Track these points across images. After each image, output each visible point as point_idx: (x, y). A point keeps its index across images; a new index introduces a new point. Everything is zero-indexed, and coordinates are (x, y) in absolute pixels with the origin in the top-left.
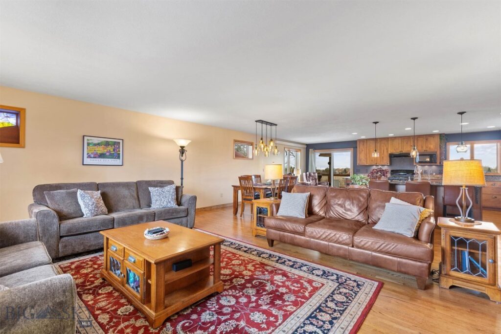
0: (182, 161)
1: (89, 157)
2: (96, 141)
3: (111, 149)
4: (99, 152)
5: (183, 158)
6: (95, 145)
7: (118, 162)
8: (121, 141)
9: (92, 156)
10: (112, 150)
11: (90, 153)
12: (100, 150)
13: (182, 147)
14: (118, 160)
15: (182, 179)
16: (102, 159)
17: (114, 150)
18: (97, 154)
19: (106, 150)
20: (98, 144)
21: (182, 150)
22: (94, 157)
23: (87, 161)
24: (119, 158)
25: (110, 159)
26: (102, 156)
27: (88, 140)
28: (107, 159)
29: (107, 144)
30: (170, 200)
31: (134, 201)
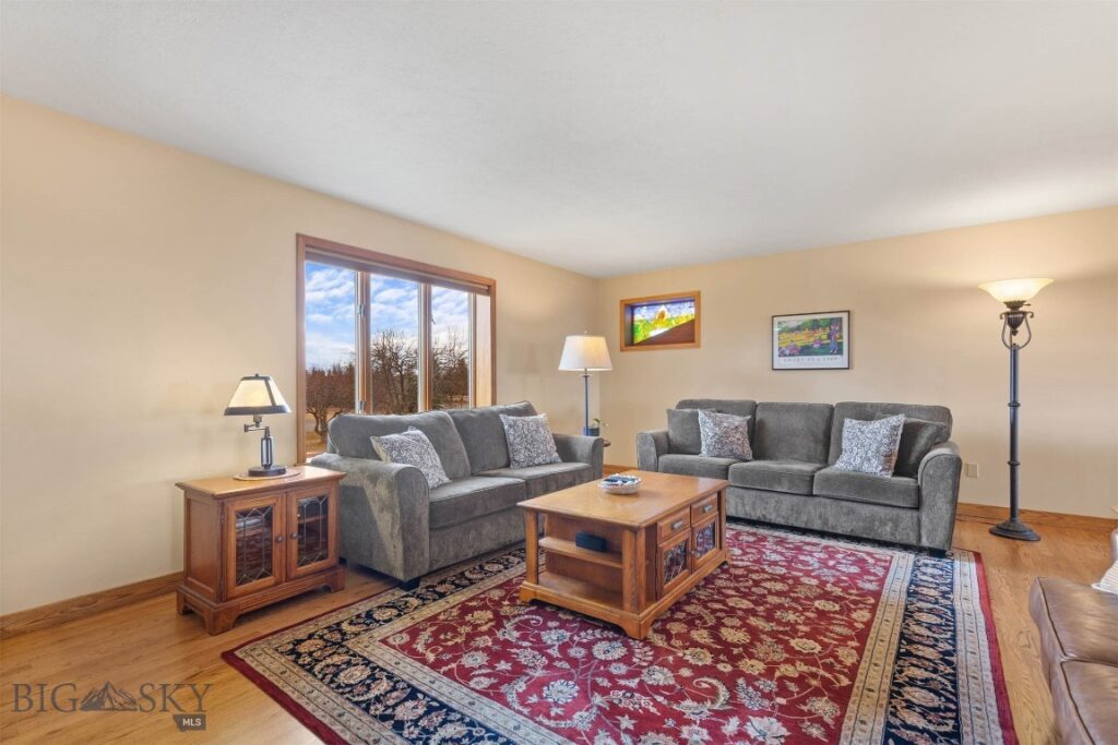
0: (1014, 350)
1: (782, 354)
2: (794, 322)
3: (822, 334)
4: (799, 344)
5: (1018, 340)
6: (792, 330)
7: (840, 361)
8: (844, 316)
9: (787, 352)
10: (825, 337)
11: (783, 346)
12: (801, 339)
13: (1014, 306)
14: (839, 356)
15: (1014, 405)
16: (806, 358)
17: (829, 337)
18: (795, 348)
19: (812, 340)
20: (799, 329)
21: (1015, 315)
22: (790, 355)
23: (781, 362)
24: (840, 352)
25: (821, 357)
26: (806, 351)
27: (780, 323)
28: (815, 357)
29: (815, 325)
30: (870, 454)
31: (812, 445)
